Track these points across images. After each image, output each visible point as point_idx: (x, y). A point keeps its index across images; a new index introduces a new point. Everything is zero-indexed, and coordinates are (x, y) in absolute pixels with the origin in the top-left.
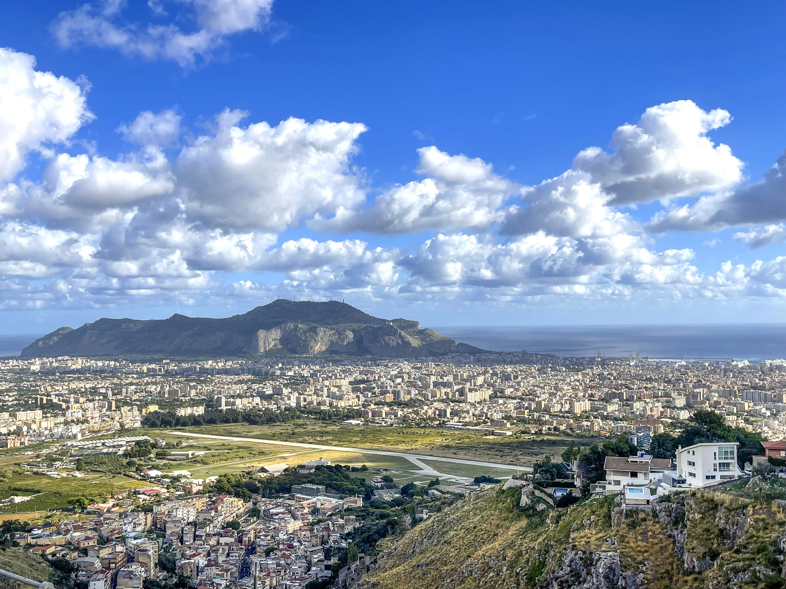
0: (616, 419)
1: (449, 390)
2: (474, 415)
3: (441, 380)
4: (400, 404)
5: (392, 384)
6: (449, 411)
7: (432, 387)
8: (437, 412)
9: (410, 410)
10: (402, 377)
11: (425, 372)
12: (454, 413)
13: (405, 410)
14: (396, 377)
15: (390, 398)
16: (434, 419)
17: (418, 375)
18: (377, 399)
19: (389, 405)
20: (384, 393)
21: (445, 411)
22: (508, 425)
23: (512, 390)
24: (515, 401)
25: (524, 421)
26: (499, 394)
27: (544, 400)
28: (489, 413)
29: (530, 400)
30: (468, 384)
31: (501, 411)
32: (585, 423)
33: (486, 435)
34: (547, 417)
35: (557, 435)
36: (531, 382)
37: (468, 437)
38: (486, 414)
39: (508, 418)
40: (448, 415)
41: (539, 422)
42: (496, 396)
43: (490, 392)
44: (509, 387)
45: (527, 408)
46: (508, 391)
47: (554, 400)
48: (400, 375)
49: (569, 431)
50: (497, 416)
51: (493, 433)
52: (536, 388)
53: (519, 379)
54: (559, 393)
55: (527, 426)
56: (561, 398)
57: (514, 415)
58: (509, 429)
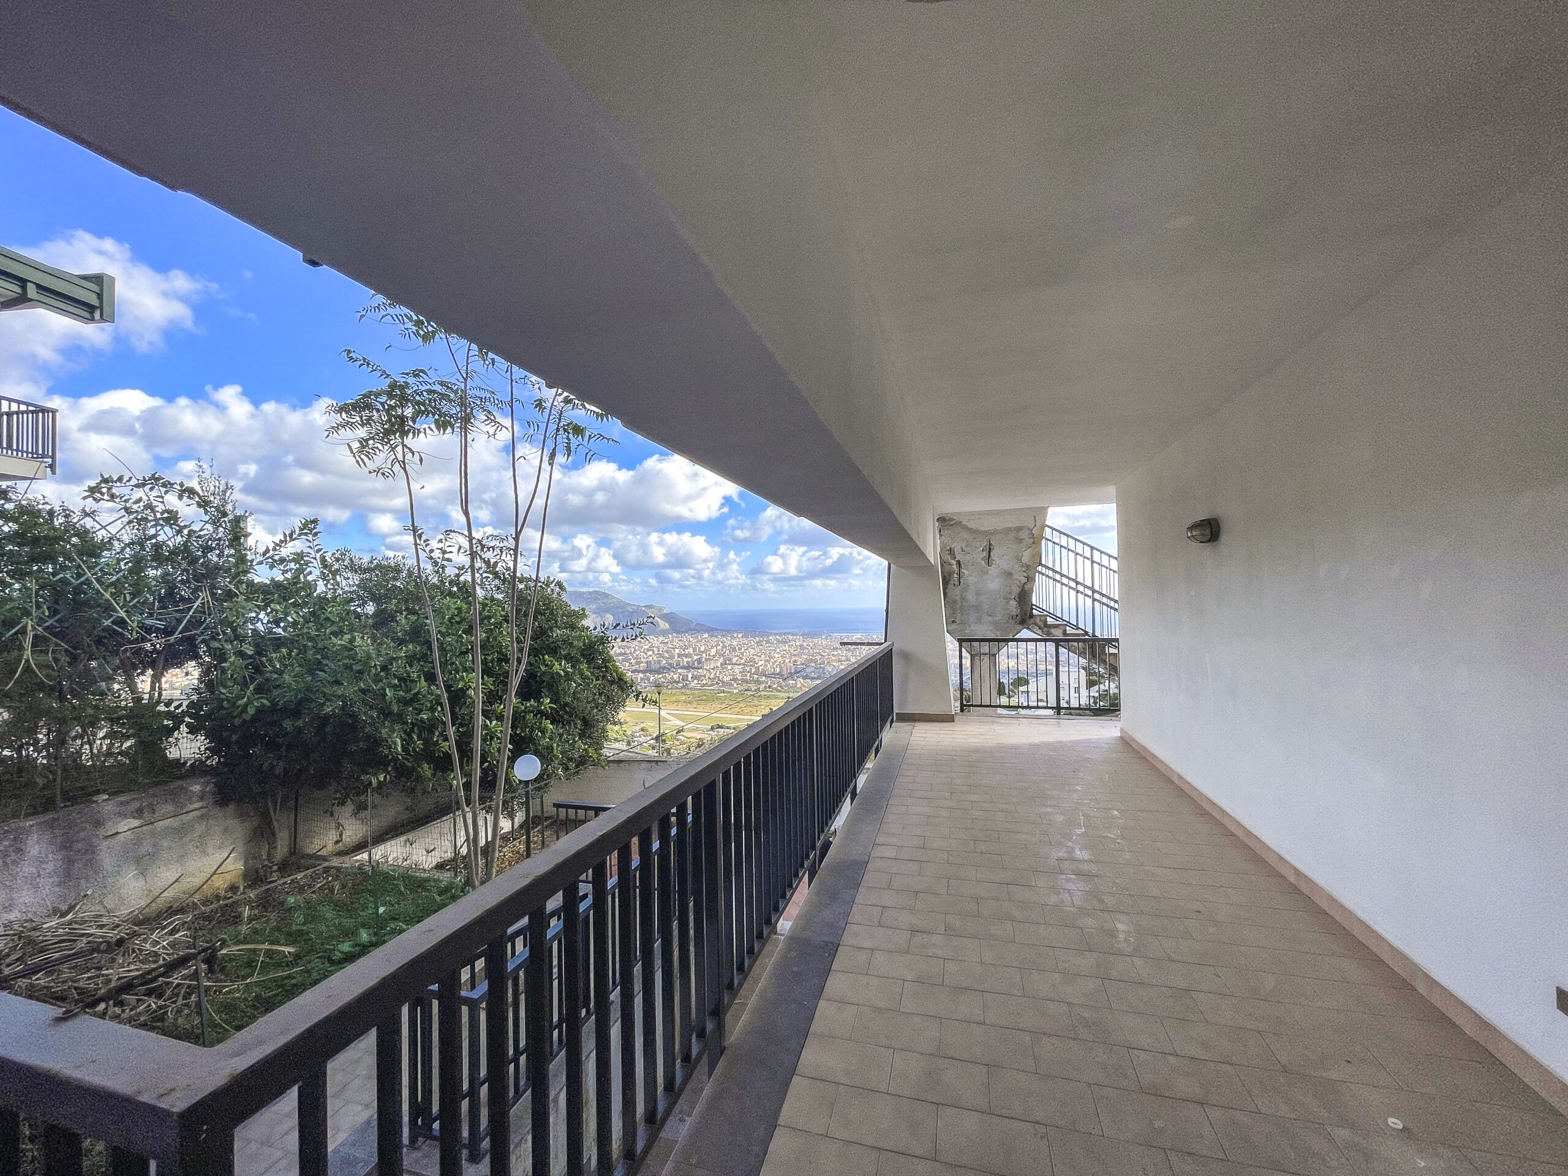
0: (813, 678)
1: (689, 660)
2: (709, 678)
3: (683, 652)
4: (651, 672)
5: (645, 656)
6: (690, 675)
7: (676, 658)
8: (681, 677)
9: (660, 676)
10: (653, 650)
11: (670, 646)
12: (694, 677)
13: (656, 676)
14: (648, 650)
15: (643, 666)
16: (679, 682)
17: (666, 648)
18: (634, 668)
19: (643, 672)
20: (638, 663)
21: (687, 676)
22: (735, 685)
23: (737, 658)
24: (740, 667)
25: (746, 681)
26: (728, 662)
27: (761, 666)
28: (721, 677)
29: (751, 665)
30: (704, 655)
31: (730, 675)
32: (791, 682)
33: (719, 693)
34: (764, 678)
35: (771, 691)
36: (752, 653)
37: (705, 695)
38: (719, 677)
39: (735, 680)
40: (690, 679)
41: (758, 682)
42: (726, 664)
43: (721, 660)
44: (735, 656)
45: (748, 672)
46: (734, 660)
47: (769, 666)
48: (651, 649)
49: (779, 688)
50: (726, 679)
51: (724, 692)
52: (755, 657)
53: (743, 650)
54: (772, 660)
55: (749, 685)
56: (773, 664)
57: (739, 678)
58: (736, 688)
